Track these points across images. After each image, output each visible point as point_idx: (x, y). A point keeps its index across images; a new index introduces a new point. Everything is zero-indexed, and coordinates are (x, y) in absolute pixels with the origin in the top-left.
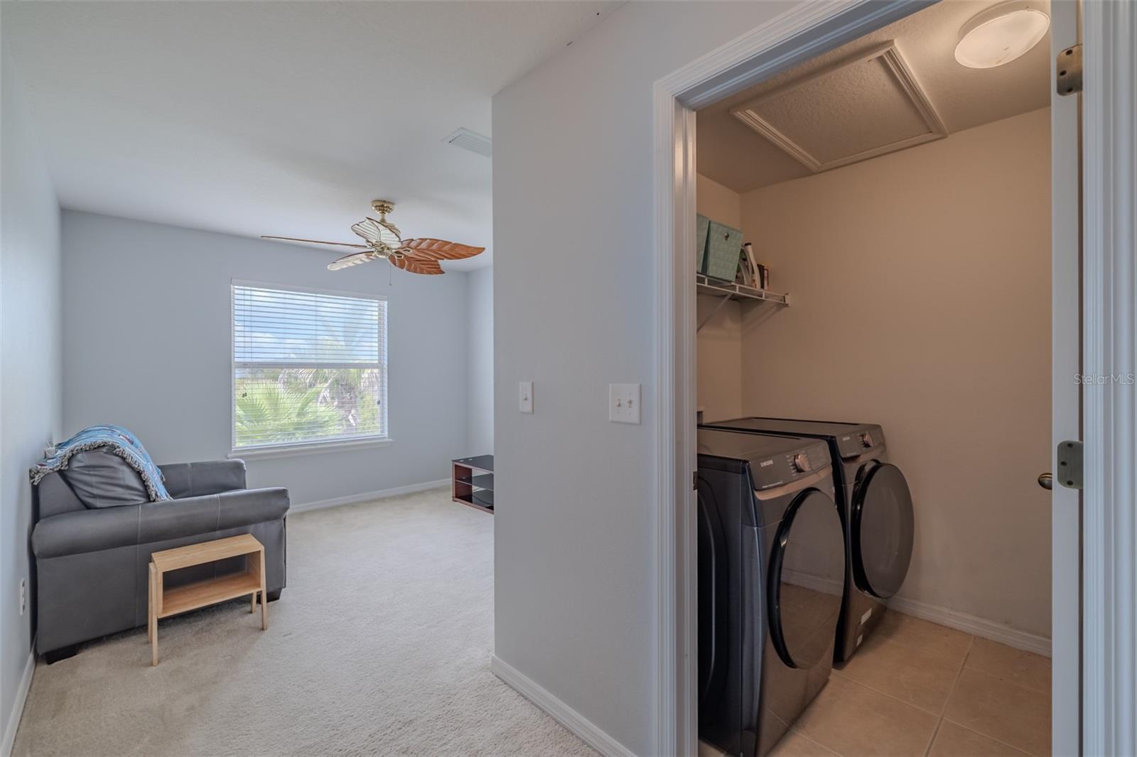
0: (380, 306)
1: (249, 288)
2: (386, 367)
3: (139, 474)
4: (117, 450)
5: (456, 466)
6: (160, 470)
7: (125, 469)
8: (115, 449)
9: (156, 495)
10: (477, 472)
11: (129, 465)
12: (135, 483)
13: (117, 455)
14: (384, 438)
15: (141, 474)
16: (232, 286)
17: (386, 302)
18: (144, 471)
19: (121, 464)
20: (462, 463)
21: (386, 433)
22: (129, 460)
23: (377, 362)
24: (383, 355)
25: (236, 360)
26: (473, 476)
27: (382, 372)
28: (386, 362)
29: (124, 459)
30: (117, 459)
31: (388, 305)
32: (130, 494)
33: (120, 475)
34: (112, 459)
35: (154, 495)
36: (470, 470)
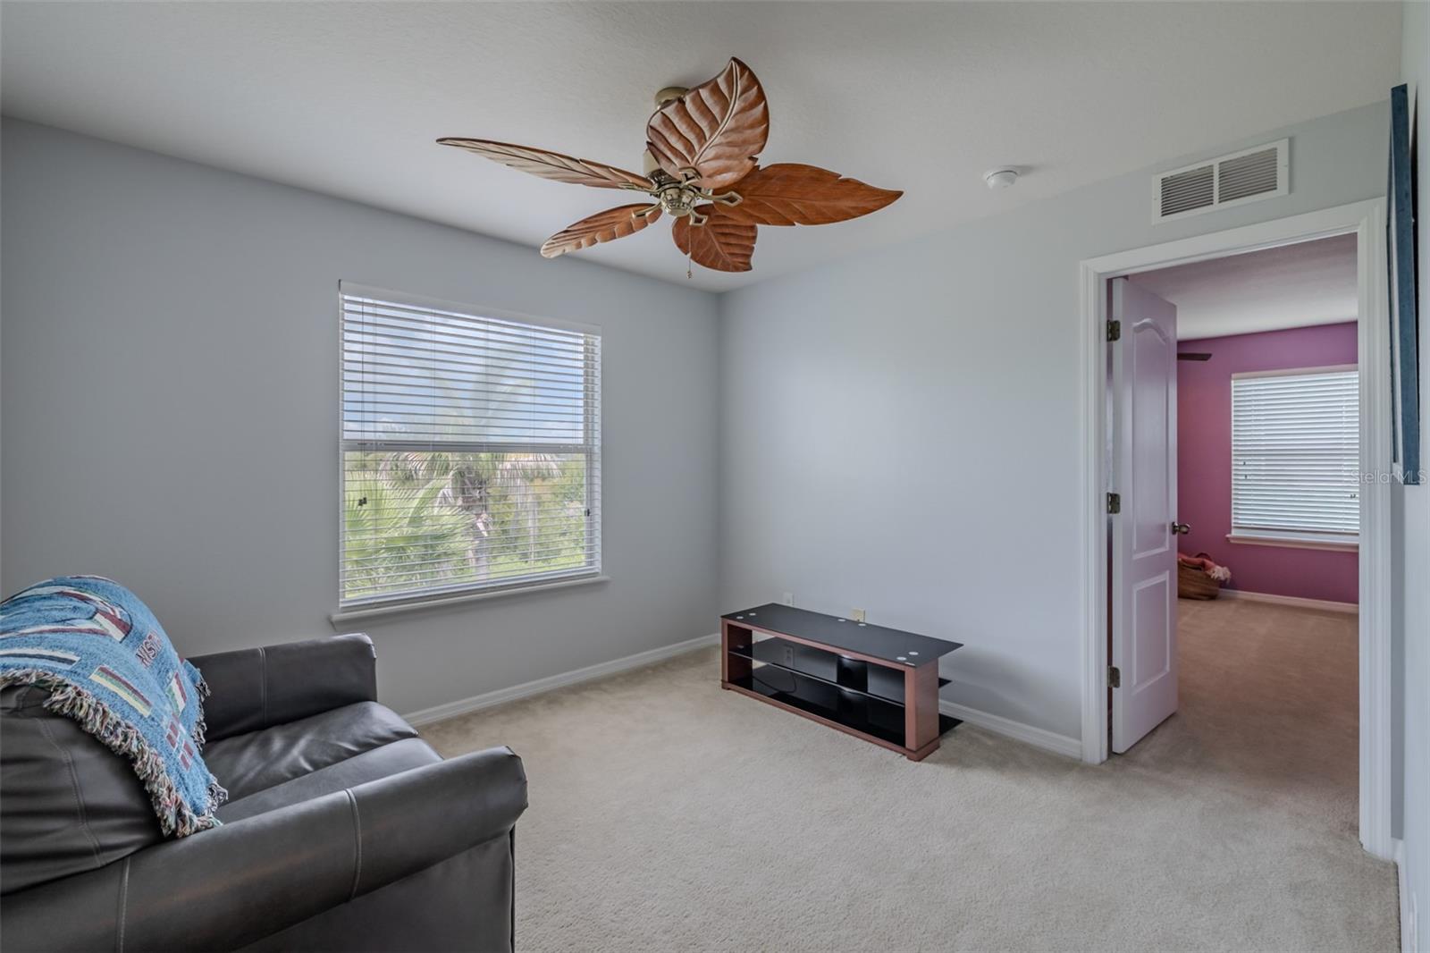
0: (586, 343)
1: (371, 301)
2: (597, 450)
3: (125, 763)
4: (57, 697)
5: (729, 626)
6: (197, 671)
7: (81, 754)
8: (50, 695)
9: (179, 814)
10: (759, 636)
11: (95, 742)
12: (113, 793)
13: (57, 715)
14: (595, 575)
15: (135, 760)
16: (340, 296)
17: (600, 338)
18: (142, 752)
19: (68, 742)
20: (739, 621)
21: (598, 567)
22: (94, 725)
23: (581, 441)
24: (593, 430)
25: (347, 435)
26: (753, 642)
27: (590, 461)
28: (598, 442)
29: (78, 723)
30: (57, 728)
31: (602, 341)
32: (93, 832)
33: (64, 779)
34: (37, 733)
35: (172, 820)
36: (749, 633)
